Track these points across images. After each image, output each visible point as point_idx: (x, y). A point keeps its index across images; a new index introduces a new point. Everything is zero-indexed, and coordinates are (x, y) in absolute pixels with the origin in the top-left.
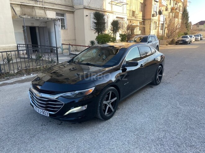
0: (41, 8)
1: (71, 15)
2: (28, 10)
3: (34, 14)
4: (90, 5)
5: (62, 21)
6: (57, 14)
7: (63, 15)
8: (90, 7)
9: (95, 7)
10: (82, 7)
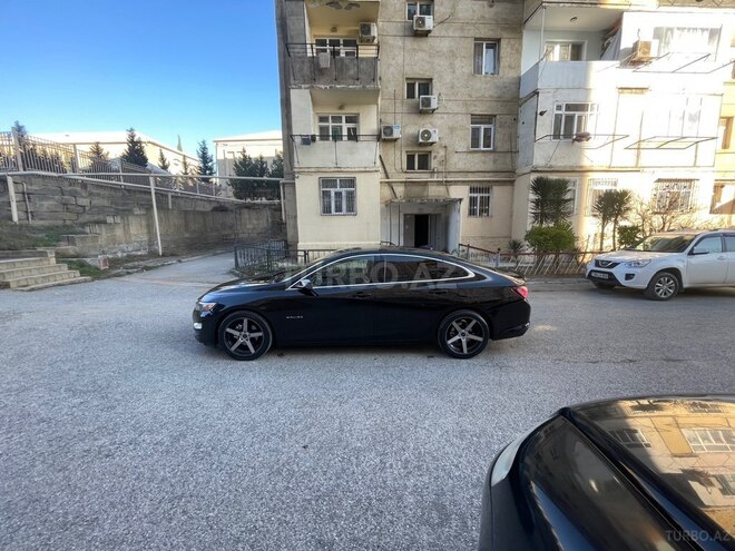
0: (439, 183)
1: (507, 188)
2: (416, 190)
3: (425, 194)
4: (553, 163)
5: (485, 202)
6: (472, 190)
7: (487, 190)
8: (551, 167)
9: (571, 164)
10: (528, 170)
